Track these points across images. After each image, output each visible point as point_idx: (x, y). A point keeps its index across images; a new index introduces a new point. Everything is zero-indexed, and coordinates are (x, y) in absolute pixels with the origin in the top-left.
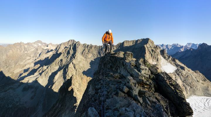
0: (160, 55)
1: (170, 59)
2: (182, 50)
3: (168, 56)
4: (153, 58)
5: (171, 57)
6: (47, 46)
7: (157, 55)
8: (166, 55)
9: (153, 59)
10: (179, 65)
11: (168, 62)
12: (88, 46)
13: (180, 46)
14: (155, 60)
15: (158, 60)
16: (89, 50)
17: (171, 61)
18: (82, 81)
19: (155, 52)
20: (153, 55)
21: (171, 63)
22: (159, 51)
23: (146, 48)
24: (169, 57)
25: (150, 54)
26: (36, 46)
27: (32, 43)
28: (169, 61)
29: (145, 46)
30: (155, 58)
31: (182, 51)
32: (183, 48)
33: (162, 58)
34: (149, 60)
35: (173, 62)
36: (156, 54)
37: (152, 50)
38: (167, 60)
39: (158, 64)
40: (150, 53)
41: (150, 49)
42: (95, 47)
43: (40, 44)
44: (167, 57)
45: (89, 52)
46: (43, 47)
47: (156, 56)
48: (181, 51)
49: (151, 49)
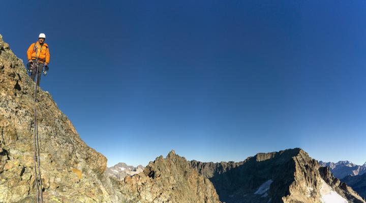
0: (319, 175)
1: (337, 184)
2: (356, 173)
3: (333, 179)
4: (308, 180)
5: (339, 182)
6: (135, 171)
7: (315, 175)
8: (329, 176)
9: (308, 182)
10: (353, 197)
11: (333, 190)
12: (199, 163)
13: (352, 164)
14: (310, 184)
15: (316, 185)
16: (200, 170)
17: (339, 188)
18: (187, 179)
19: (311, 170)
20: (308, 175)
21: (338, 192)
22: (317, 168)
23: (296, 162)
24: (335, 181)
25: (303, 173)
26: (117, 171)
27: (111, 168)
28: (336, 188)
29: (294, 158)
30: (311, 180)
31: (355, 175)
32: (358, 170)
33: (322, 181)
34: (301, 182)
35: (341, 191)
36: (313, 173)
37: (307, 167)
38: (331, 186)
39: (316, 191)
40: (303, 171)
41: (302, 164)
42: (211, 164)
43: (123, 169)
44: (331, 180)
45: (200, 172)
46: (128, 172)
47: (313, 177)
48: (353, 174)
49: (304, 165)
